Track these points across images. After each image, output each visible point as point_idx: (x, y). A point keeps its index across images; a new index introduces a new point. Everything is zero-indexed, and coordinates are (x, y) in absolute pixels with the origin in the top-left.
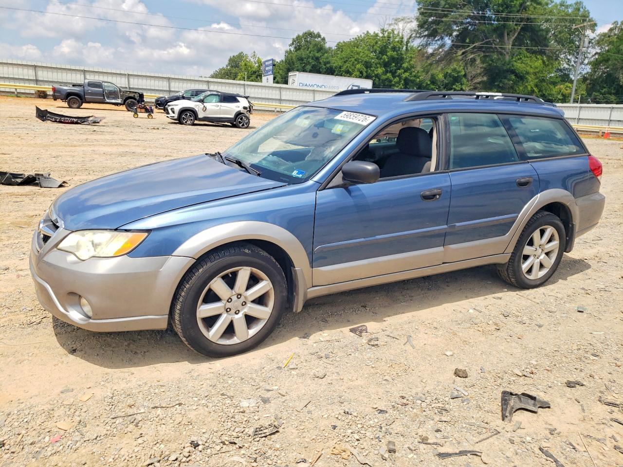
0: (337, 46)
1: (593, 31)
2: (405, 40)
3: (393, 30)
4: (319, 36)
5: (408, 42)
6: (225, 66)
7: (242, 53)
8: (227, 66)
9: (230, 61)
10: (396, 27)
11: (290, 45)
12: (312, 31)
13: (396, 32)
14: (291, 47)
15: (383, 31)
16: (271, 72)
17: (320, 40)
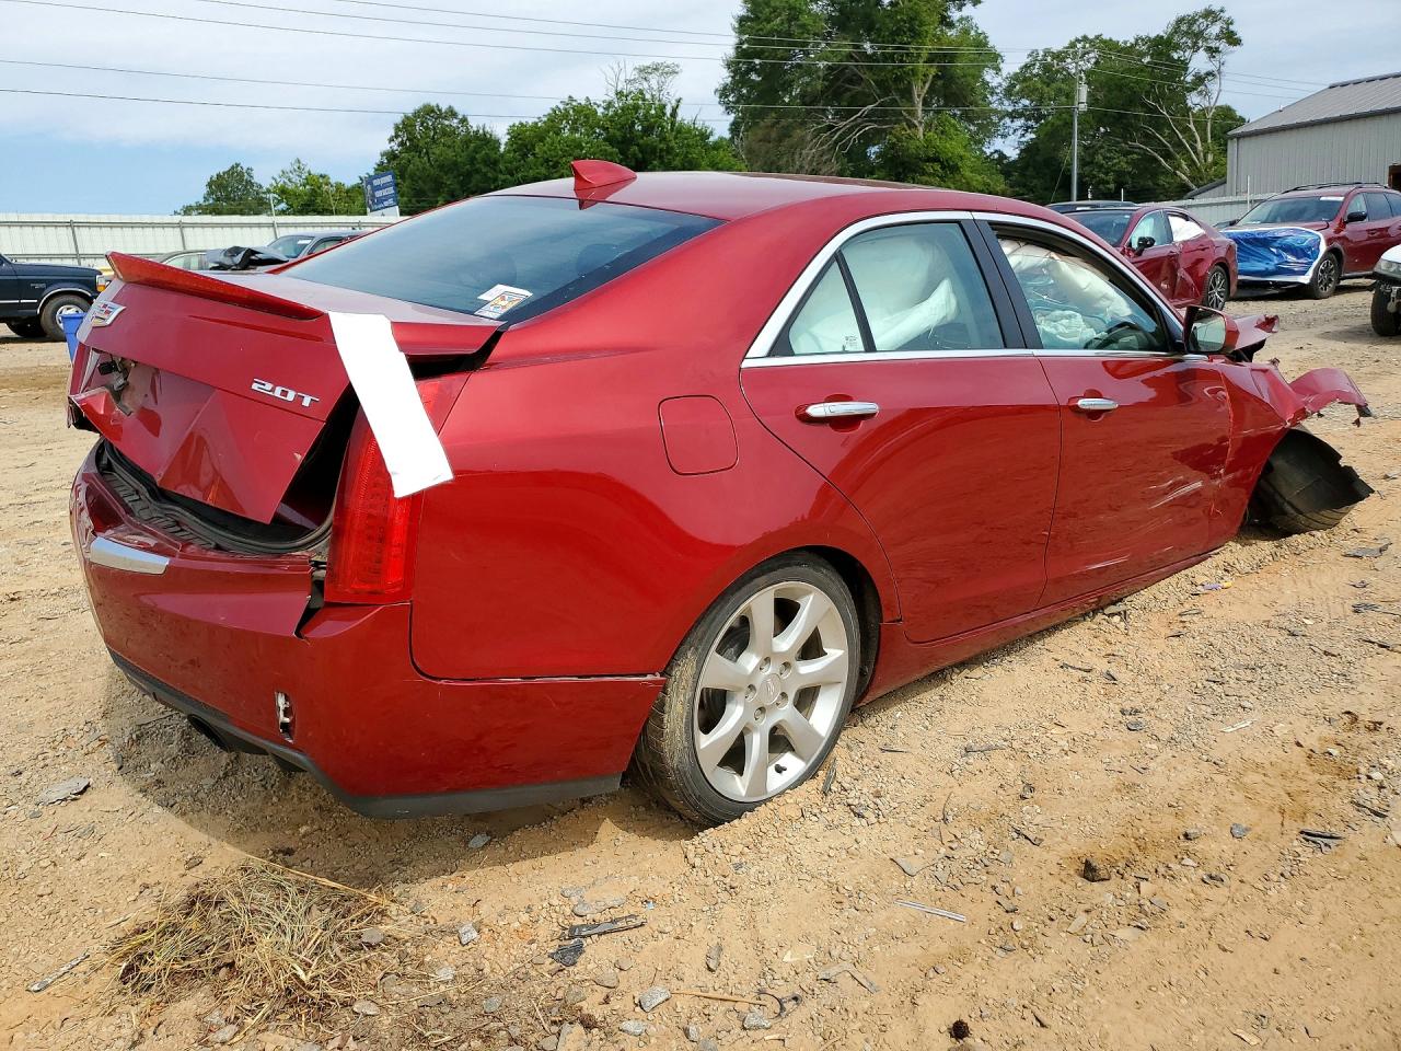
0: (508, 134)
1: (998, 70)
2: (668, 111)
3: (641, 92)
4: (452, 113)
5: (674, 114)
6: (201, 201)
7: (238, 165)
8: (206, 199)
9: (209, 185)
10: (646, 85)
11: (391, 140)
12: (433, 104)
13: (648, 96)
14: (393, 144)
15: (619, 94)
16: (391, 201)
17: (455, 122)
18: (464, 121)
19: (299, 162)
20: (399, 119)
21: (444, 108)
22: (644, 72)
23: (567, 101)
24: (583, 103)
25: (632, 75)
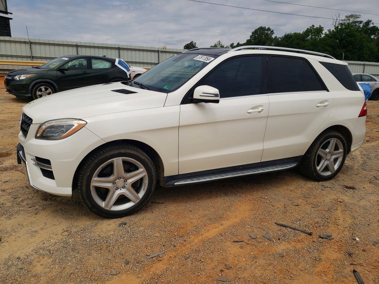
3: (347, 23)
4: (269, 29)
11: (251, 36)
17: (269, 32)
18: (273, 31)
19: (219, 41)
20: (253, 31)
21: (267, 27)
22: (348, 17)
23: (311, 26)
24: (319, 27)
25: (344, 18)
